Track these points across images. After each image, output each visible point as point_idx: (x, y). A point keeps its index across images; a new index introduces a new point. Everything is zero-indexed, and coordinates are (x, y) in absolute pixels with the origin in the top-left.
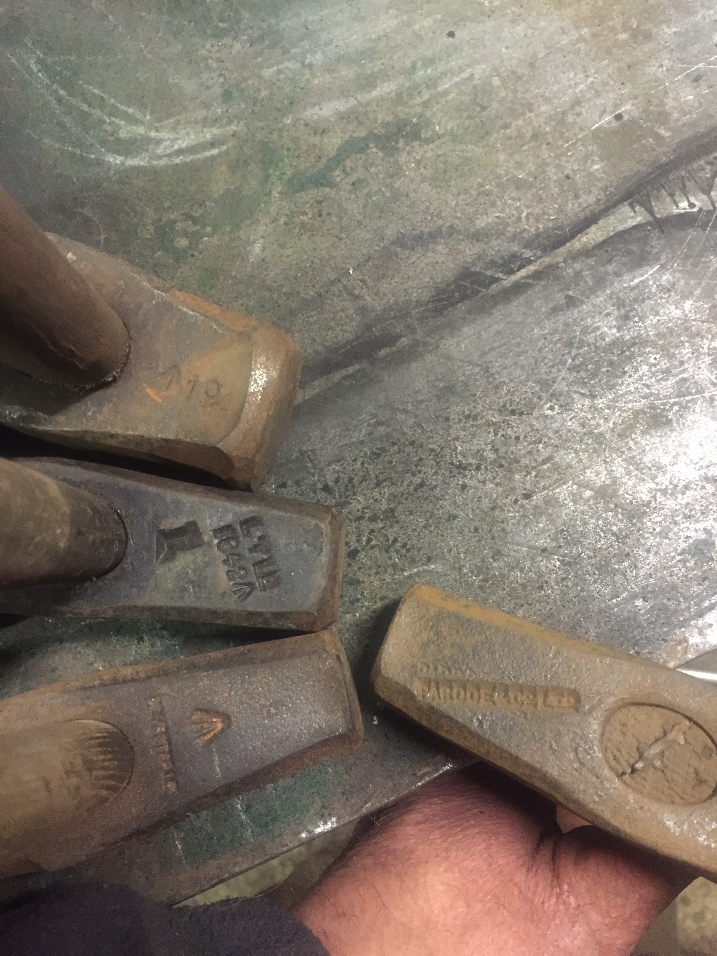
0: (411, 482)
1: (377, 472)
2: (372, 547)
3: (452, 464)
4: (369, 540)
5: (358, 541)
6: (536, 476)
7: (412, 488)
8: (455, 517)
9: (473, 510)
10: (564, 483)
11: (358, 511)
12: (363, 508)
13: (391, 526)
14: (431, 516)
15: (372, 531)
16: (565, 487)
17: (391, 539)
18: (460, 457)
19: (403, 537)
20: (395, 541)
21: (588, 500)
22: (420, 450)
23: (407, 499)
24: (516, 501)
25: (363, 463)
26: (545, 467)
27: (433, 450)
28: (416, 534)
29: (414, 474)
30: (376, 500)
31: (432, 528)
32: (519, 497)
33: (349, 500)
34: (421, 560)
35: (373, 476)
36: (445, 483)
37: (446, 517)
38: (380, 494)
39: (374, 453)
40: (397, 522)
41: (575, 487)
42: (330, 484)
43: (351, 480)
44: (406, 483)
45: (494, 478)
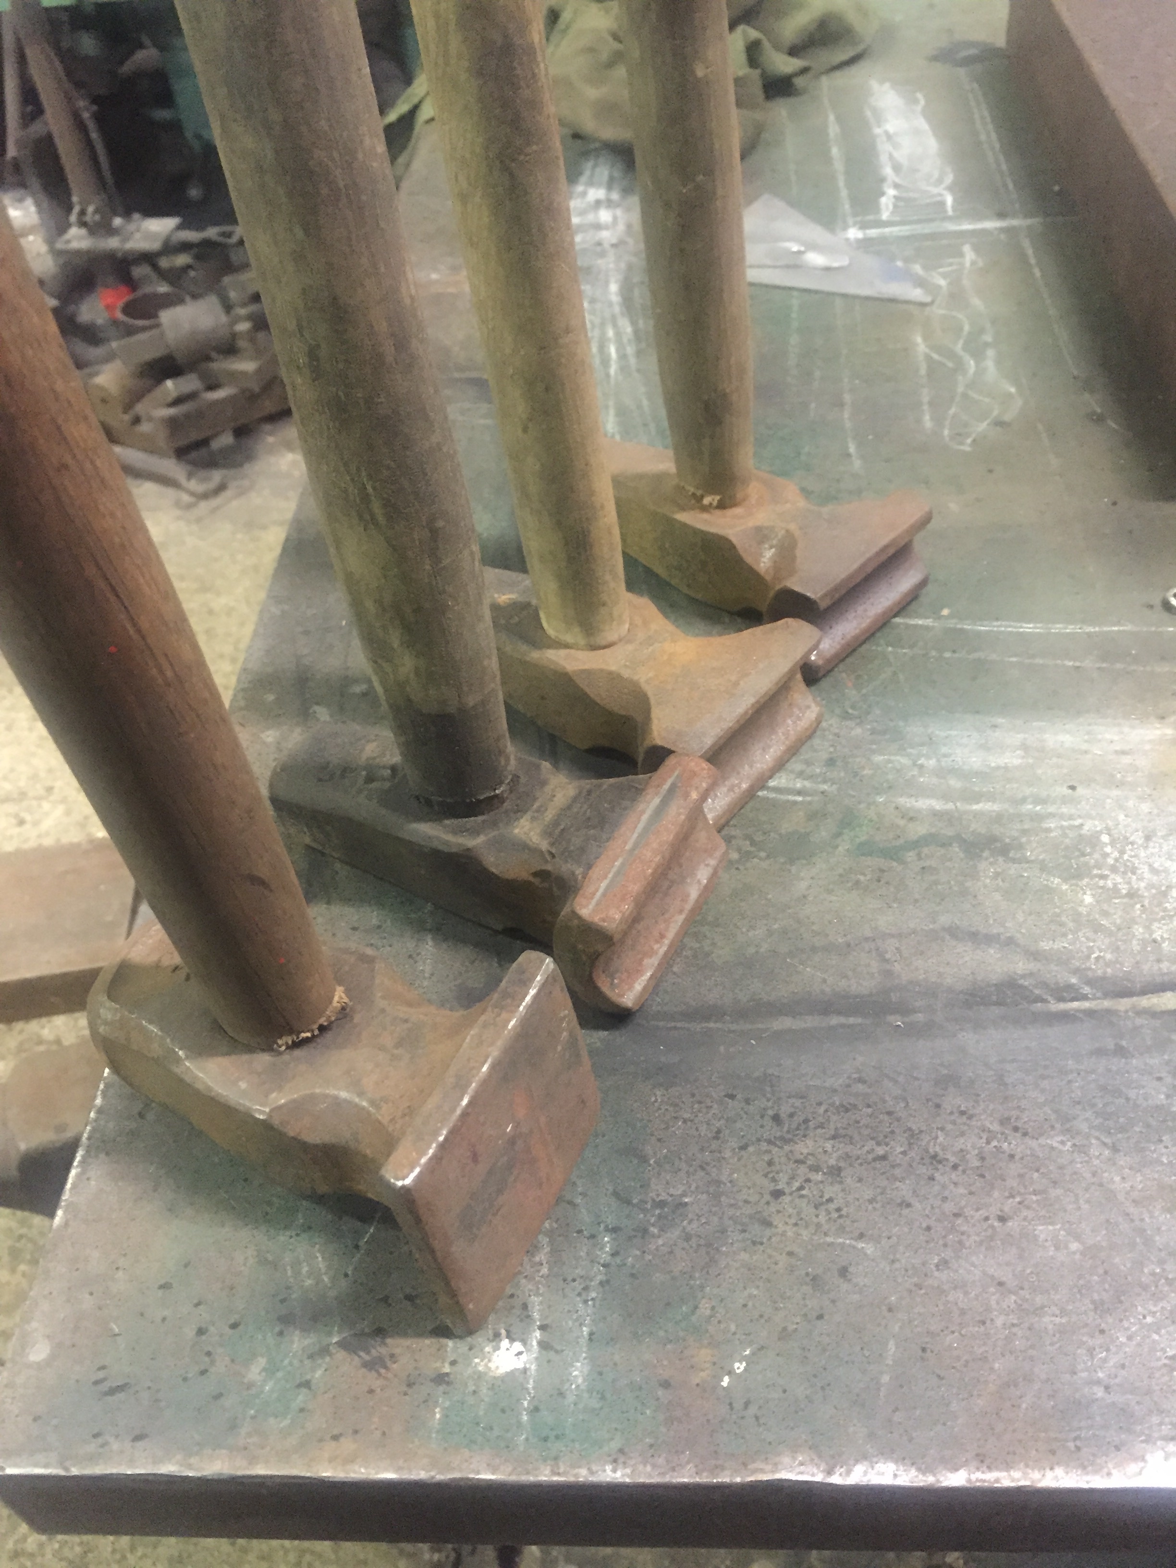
0: (873, 1150)
1: (839, 1125)
2: (802, 1196)
3: (927, 1151)
4: (801, 1188)
5: (788, 1183)
6: (1020, 1203)
7: (870, 1157)
8: (909, 1205)
9: (932, 1208)
10: (1052, 1224)
11: (802, 1154)
12: (808, 1154)
13: (832, 1184)
14: (882, 1193)
15: (808, 1180)
16: (1051, 1228)
17: (827, 1197)
18: (938, 1149)
19: (842, 1201)
20: (830, 1200)
21: (1074, 1253)
22: (896, 1123)
23: (861, 1164)
24: (987, 1219)
25: (826, 1111)
26: (1034, 1198)
27: (910, 1129)
28: (857, 1203)
29: (879, 1144)
30: (825, 1152)
31: (878, 1206)
32: (992, 1216)
33: (796, 1139)
34: (851, 1232)
35: (832, 1126)
36: (911, 1166)
37: (899, 1201)
38: (833, 1147)
39: (842, 1106)
40: (841, 1183)
41: (1062, 1232)
42: (783, 1116)
43: (806, 1121)
44: (866, 1148)
45: (970, 1185)
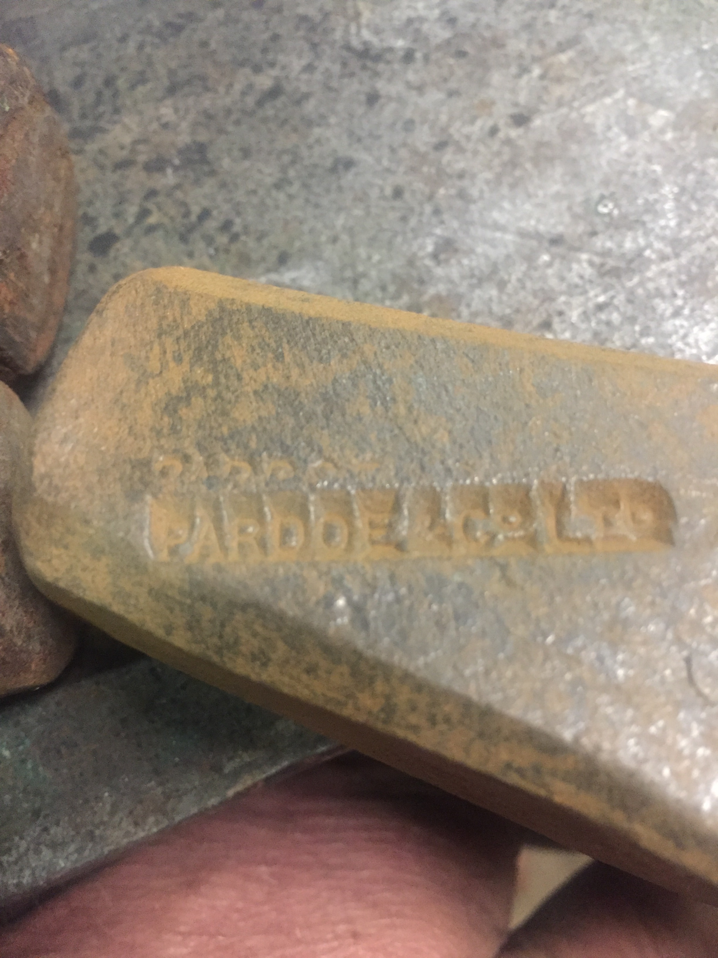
0: (250, 86)
1: (173, 65)
2: (151, 229)
3: (348, 48)
4: (144, 213)
5: (117, 215)
6: (542, 77)
7: (250, 101)
8: (349, 164)
9: (393, 150)
10: (608, 93)
11: (122, 148)
12: (136, 142)
13: (197, 182)
14: (293, 162)
15: (152, 193)
16: (608, 101)
17: (196, 210)
18: (366, 34)
19: (226, 207)
20: (205, 214)
21: (662, 131)
22: (276, 19)
23: (237, 123)
24: (494, 131)
25: (141, 47)
26: (564, 58)
27: (304, 19)
28: (255, 200)
29: (257, 69)
30: (165, 126)
31: (294, 189)
32: (501, 123)
33: (102, 123)
34: (263, 259)
35: (162, 71)
36: (329, 89)
37: (329, 163)
38: (176, 110)
39: (169, 25)
40: (213, 173)
41: (631, 102)
42: (63, 89)
43: (109, 82)
44: (238, 87)
45: (445, 80)
